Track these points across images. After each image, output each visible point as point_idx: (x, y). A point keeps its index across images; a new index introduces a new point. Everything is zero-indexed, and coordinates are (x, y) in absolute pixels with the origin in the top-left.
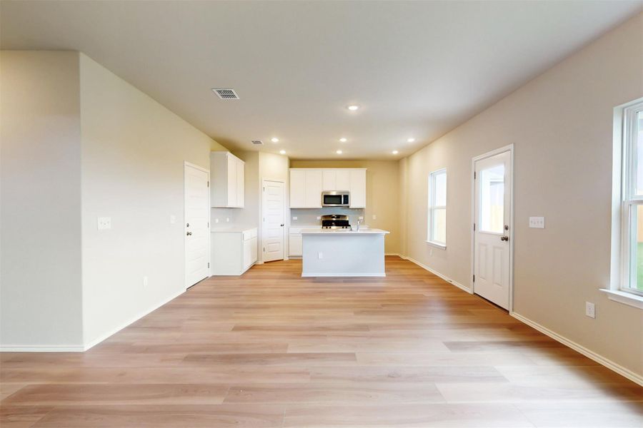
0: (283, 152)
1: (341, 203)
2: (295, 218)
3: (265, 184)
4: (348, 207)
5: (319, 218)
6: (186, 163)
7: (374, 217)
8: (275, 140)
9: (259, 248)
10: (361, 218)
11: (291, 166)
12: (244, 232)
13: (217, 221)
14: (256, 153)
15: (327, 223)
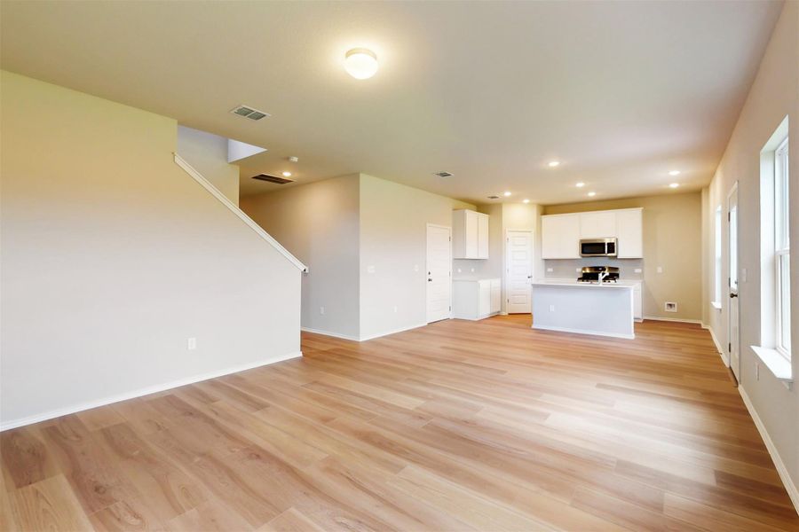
0: (526, 201)
1: (604, 253)
2: (550, 270)
3: (509, 235)
4: (616, 256)
5: (579, 270)
6: (428, 225)
7: (660, 270)
8: (508, 194)
9: (503, 298)
10: (638, 271)
11: (545, 213)
12: (480, 282)
13: (460, 271)
14: (499, 206)
15: (591, 276)
